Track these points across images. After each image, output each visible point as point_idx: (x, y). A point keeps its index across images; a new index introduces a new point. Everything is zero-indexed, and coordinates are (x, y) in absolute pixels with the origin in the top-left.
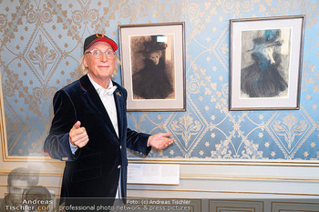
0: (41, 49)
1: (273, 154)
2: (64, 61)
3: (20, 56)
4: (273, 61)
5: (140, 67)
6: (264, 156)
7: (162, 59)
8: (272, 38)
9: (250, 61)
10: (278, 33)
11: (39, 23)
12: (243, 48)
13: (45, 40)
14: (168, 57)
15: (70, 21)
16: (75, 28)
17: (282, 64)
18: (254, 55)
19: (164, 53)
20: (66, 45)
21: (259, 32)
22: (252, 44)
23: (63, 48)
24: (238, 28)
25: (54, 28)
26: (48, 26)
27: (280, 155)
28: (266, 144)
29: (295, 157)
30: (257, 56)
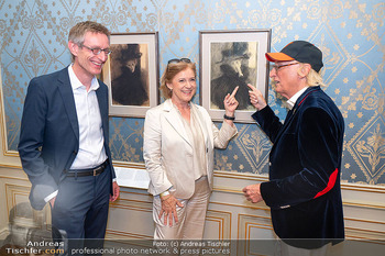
0: (34, 53)
1: (241, 167)
2: (53, 65)
3: (17, 59)
4: (241, 74)
5: (119, 74)
6: (233, 169)
7: (138, 67)
8: (239, 50)
9: (218, 72)
10: (245, 46)
11: (32, 29)
12: (212, 59)
13: (37, 45)
14: (143, 65)
15: (58, 27)
16: (61, 34)
17: (250, 77)
18: (222, 67)
19: (139, 62)
20: (55, 50)
21: (227, 44)
23: (52, 53)
24: (207, 40)
25: (45, 33)
26: (40, 32)
27: (248, 169)
28: (236, 157)
29: (263, 172)
30: (226, 68)
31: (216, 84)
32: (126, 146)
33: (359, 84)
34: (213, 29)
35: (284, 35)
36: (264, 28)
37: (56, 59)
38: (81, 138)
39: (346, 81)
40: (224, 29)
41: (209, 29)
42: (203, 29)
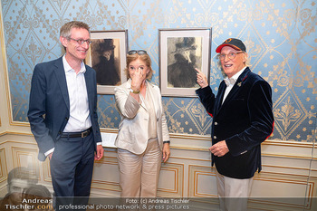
0: (32, 47)
1: (190, 130)
2: (47, 56)
3: (19, 51)
4: (190, 61)
5: (97, 61)
6: (185, 132)
7: (112, 56)
8: (188, 43)
9: (173, 60)
10: (193, 40)
11: (31, 28)
12: (168, 49)
13: (35, 40)
14: (116, 55)
15: (51, 27)
16: (54, 32)
17: (197, 63)
18: (176, 56)
19: (113, 52)
20: (49, 44)
21: (179, 38)
22: (175, 47)
23: (46, 46)
25: (41, 31)
26: (37, 30)
27: (195, 131)
28: (187, 123)
29: (207, 133)
30: (179, 57)
31: (171, 68)
32: (104, 117)
33: (276, 68)
34: (169, 27)
35: (221, 32)
36: (206, 27)
37: (49, 51)
38: (71, 109)
39: (266, 65)
40: (177, 27)
41: (166, 28)
42: (161, 28)
